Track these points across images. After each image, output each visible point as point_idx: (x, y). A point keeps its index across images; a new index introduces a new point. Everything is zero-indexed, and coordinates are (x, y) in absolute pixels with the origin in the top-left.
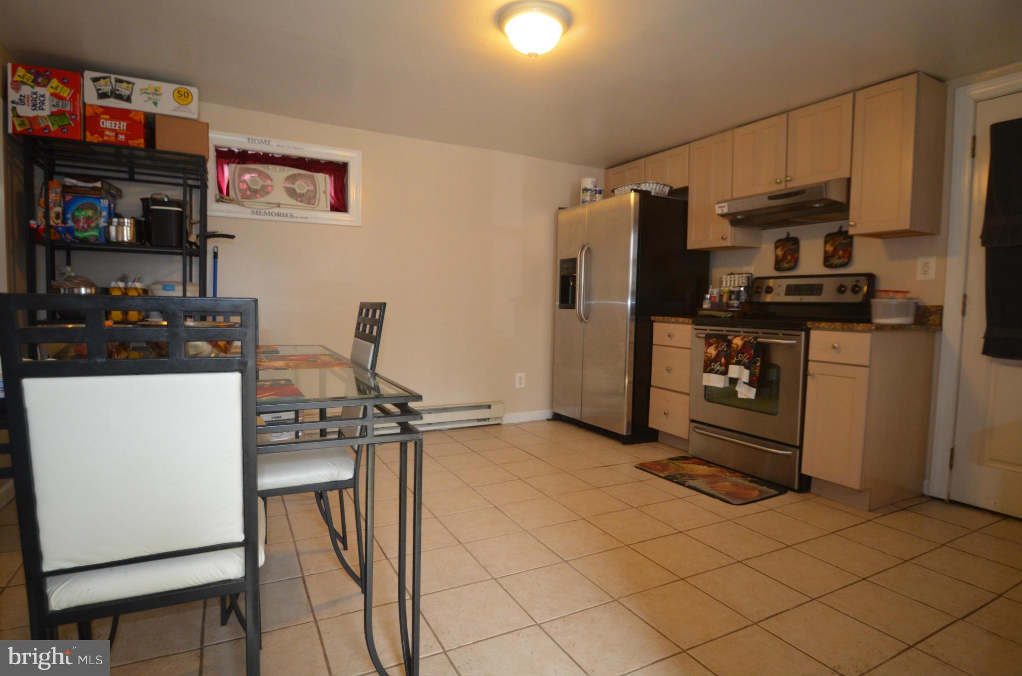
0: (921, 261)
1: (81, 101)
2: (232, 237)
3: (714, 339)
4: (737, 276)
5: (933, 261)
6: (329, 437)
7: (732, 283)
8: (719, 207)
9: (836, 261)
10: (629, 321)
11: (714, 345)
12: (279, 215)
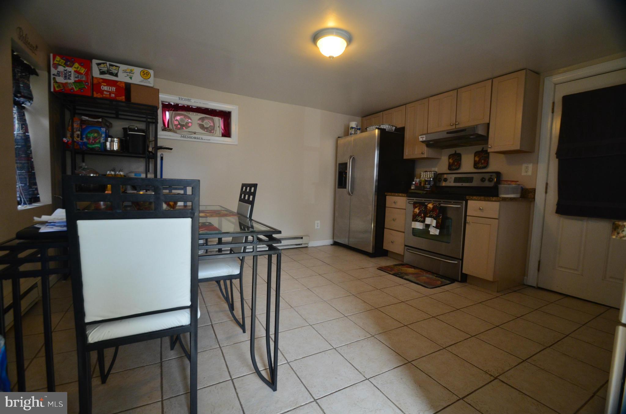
0: (524, 166)
1: (91, 76)
2: (171, 149)
3: (418, 205)
4: (429, 173)
5: (531, 166)
6: (223, 252)
7: (426, 176)
8: (421, 138)
9: (480, 165)
10: (374, 195)
11: (418, 208)
12: (195, 138)
